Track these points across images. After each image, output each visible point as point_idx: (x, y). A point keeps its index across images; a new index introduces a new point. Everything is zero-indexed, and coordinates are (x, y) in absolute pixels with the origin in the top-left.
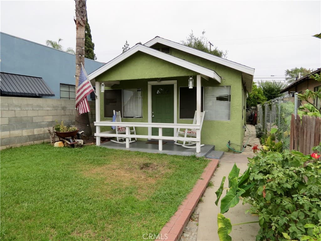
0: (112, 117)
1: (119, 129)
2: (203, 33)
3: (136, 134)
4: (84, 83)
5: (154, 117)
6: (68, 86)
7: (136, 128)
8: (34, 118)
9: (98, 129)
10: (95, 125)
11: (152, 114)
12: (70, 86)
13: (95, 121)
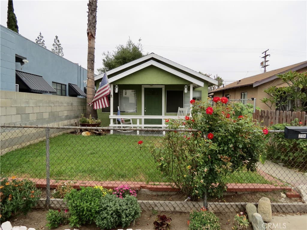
0: (117, 112)
1: (122, 121)
2: (140, 40)
3: (133, 124)
4: (106, 85)
5: (146, 112)
7: (132, 119)
8: (60, 113)
9: (112, 121)
10: (110, 118)
11: (145, 110)
12: (57, 84)
13: (110, 115)
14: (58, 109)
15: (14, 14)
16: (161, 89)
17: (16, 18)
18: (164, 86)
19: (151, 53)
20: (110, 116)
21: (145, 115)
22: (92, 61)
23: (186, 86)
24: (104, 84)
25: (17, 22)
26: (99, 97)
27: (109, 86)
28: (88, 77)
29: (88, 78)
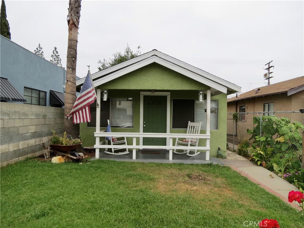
0: (107, 126)
1: (113, 139)
2: (139, 47)
3: (128, 145)
4: (89, 90)
5: (145, 127)
6: (30, 90)
7: (127, 138)
8: (20, 129)
9: (98, 140)
10: (95, 136)
11: (144, 124)
12: (33, 90)
13: (95, 131)
14: (18, 123)
15: (7, 21)
16: (165, 98)
17: (8, 24)
18: (169, 93)
19: (153, 50)
20: (94, 133)
21: (143, 132)
22: (73, 58)
23: (201, 92)
24: (87, 89)
25: (9, 29)
26: (79, 107)
27: (94, 91)
28: (68, 79)
29: (67, 81)
